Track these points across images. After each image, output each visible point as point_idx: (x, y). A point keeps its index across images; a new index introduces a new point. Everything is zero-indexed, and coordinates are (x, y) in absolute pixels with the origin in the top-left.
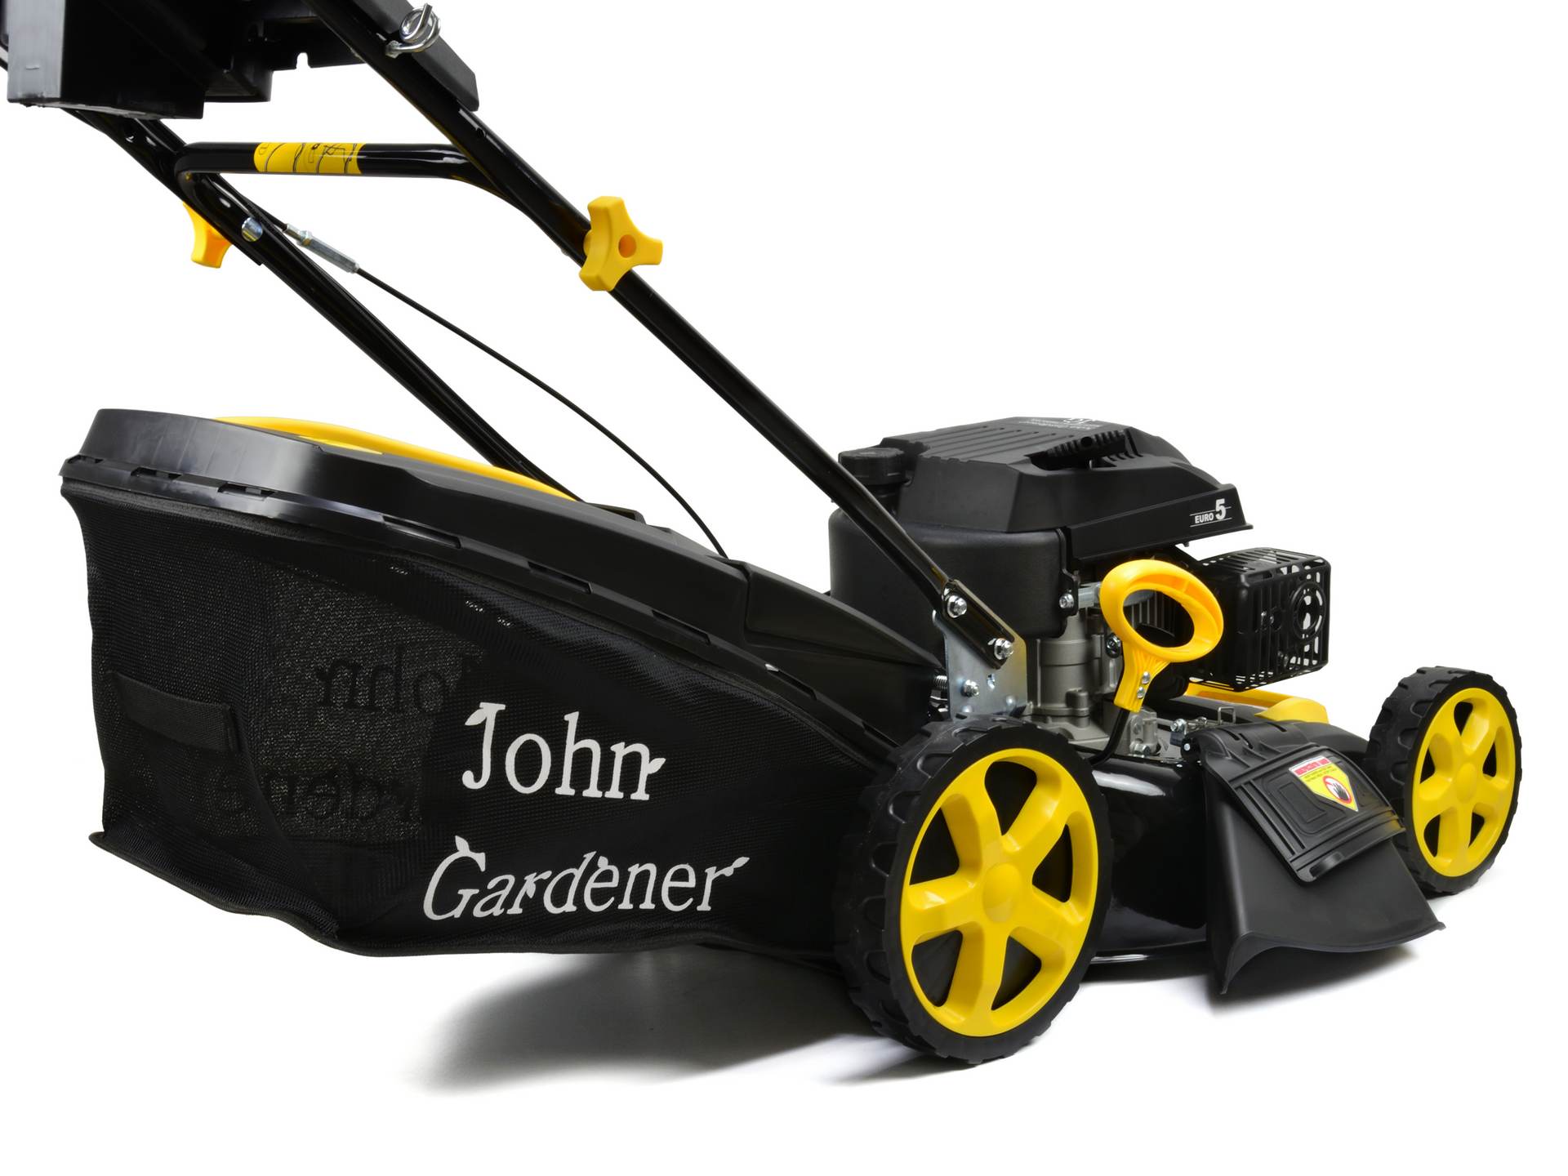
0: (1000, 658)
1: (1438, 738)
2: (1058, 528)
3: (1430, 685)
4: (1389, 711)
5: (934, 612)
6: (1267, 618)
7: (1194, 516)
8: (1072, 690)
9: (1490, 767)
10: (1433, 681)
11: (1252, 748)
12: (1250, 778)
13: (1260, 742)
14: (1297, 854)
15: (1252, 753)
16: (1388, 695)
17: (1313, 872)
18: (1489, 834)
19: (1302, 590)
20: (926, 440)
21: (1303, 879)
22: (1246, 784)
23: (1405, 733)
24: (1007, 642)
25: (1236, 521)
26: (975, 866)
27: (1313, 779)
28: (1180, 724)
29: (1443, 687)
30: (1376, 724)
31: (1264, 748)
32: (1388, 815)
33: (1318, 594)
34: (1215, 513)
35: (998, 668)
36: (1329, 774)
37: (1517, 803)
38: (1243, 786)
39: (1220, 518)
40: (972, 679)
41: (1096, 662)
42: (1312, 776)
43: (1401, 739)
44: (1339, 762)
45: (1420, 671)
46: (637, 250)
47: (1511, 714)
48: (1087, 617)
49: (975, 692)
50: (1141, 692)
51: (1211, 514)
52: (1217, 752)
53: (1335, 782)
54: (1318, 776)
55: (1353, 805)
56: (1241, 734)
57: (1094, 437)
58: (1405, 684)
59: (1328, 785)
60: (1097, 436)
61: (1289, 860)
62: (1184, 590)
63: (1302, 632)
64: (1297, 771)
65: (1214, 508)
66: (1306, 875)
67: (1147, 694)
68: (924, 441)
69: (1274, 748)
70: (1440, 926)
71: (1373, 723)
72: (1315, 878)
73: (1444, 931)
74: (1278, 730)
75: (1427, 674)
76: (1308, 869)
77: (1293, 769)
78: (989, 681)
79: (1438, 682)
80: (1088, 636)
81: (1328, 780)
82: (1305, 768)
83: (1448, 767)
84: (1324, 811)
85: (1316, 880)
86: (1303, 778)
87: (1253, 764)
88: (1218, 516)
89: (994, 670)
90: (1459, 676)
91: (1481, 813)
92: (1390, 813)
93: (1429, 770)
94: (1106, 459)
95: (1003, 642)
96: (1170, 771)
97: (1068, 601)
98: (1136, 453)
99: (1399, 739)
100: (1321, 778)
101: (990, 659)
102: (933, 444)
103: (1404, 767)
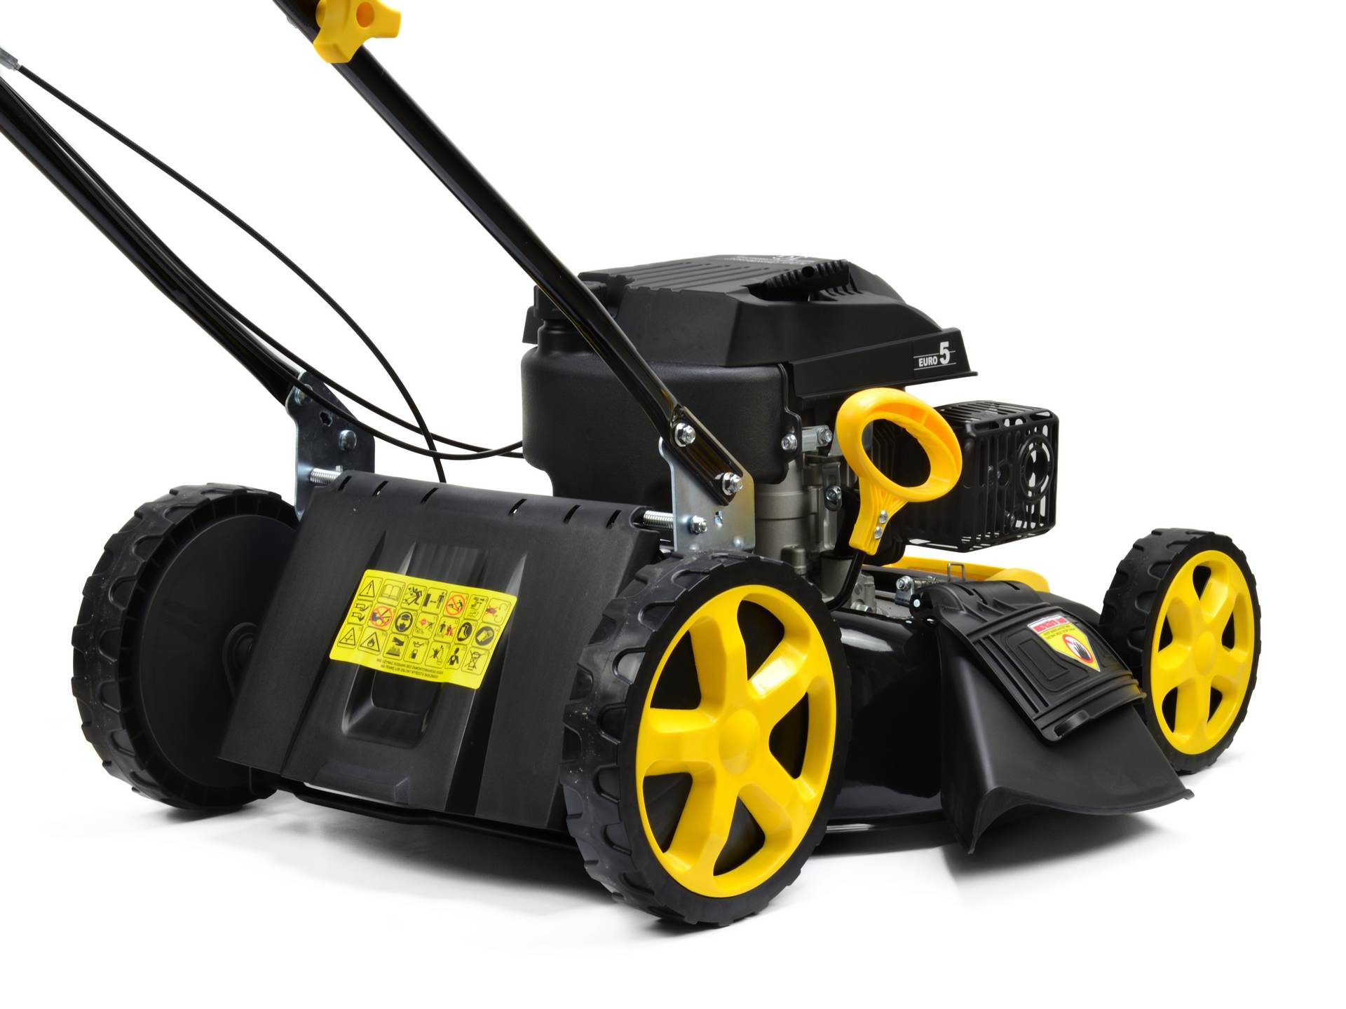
0: (727, 493)
1: (1176, 602)
2: (779, 363)
3: (1168, 546)
4: (1125, 574)
5: (661, 440)
6: (994, 472)
7: (918, 359)
8: (787, 546)
9: (1228, 639)
10: (1170, 542)
11: (986, 603)
12: (989, 632)
13: (994, 598)
14: (1041, 712)
15: (988, 609)
16: (1123, 557)
17: (1059, 731)
18: (1228, 710)
19: (1028, 446)
20: (629, 274)
21: (1047, 738)
22: (984, 638)
23: (1143, 596)
24: (735, 476)
25: (959, 367)
26: (717, 702)
27: (1053, 636)
28: (906, 582)
29: (1181, 548)
30: (1110, 588)
31: (997, 604)
32: (1128, 680)
33: (1044, 447)
34: (939, 357)
35: (726, 504)
36: (1067, 633)
37: (1256, 678)
38: (982, 640)
39: (945, 362)
40: (700, 515)
41: (812, 517)
42: (1051, 634)
43: (1138, 603)
44: (1076, 623)
45: (1155, 533)
46: (375, 20)
47: (1251, 581)
48: (804, 466)
49: (703, 528)
50: (878, 532)
51: (935, 357)
52: (952, 607)
53: (1075, 641)
54: (1058, 634)
55: (1094, 665)
56: (974, 590)
57: (815, 267)
58: (1141, 545)
59: (1068, 644)
60: (819, 266)
61: (1033, 718)
62: (923, 422)
63: (1028, 489)
64: (1035, 628)
65: (938, 350)
66: (1051, 735)
67: (884, 534)
68: (627, 275)
69: (1012, 606)
70: (1188, 794)
71: (1107, 587)
72: (1061, 737)
73: (1191, 800)
74: (1013, 589)
75: (1163, 534)
76: (1052, 728)
77: (1032, 626)
78: (716, 519)
79: (1176, 543)
80: (804, 488)
81: (1067, 638)
82: (1044, 625)
83: (1187, 637)
84: (1066, 669)
85: (1060, 740)
86: (1042, 635)
87: (990, 619)
88: (942, 360)
89: (722, 507)
90: (1198, 536)
91: (1219, 688)
92: (1128, 677)
93: (1167, 639)
94: (824, 292)
95: (731, 476)
96: (900, 626)
97: (791, 442)
98: (855, 290)
99: (1136, 603)
100: (1060, 637)
101: (718, 495)
102: (638, 277)
103: (1142, 633)
